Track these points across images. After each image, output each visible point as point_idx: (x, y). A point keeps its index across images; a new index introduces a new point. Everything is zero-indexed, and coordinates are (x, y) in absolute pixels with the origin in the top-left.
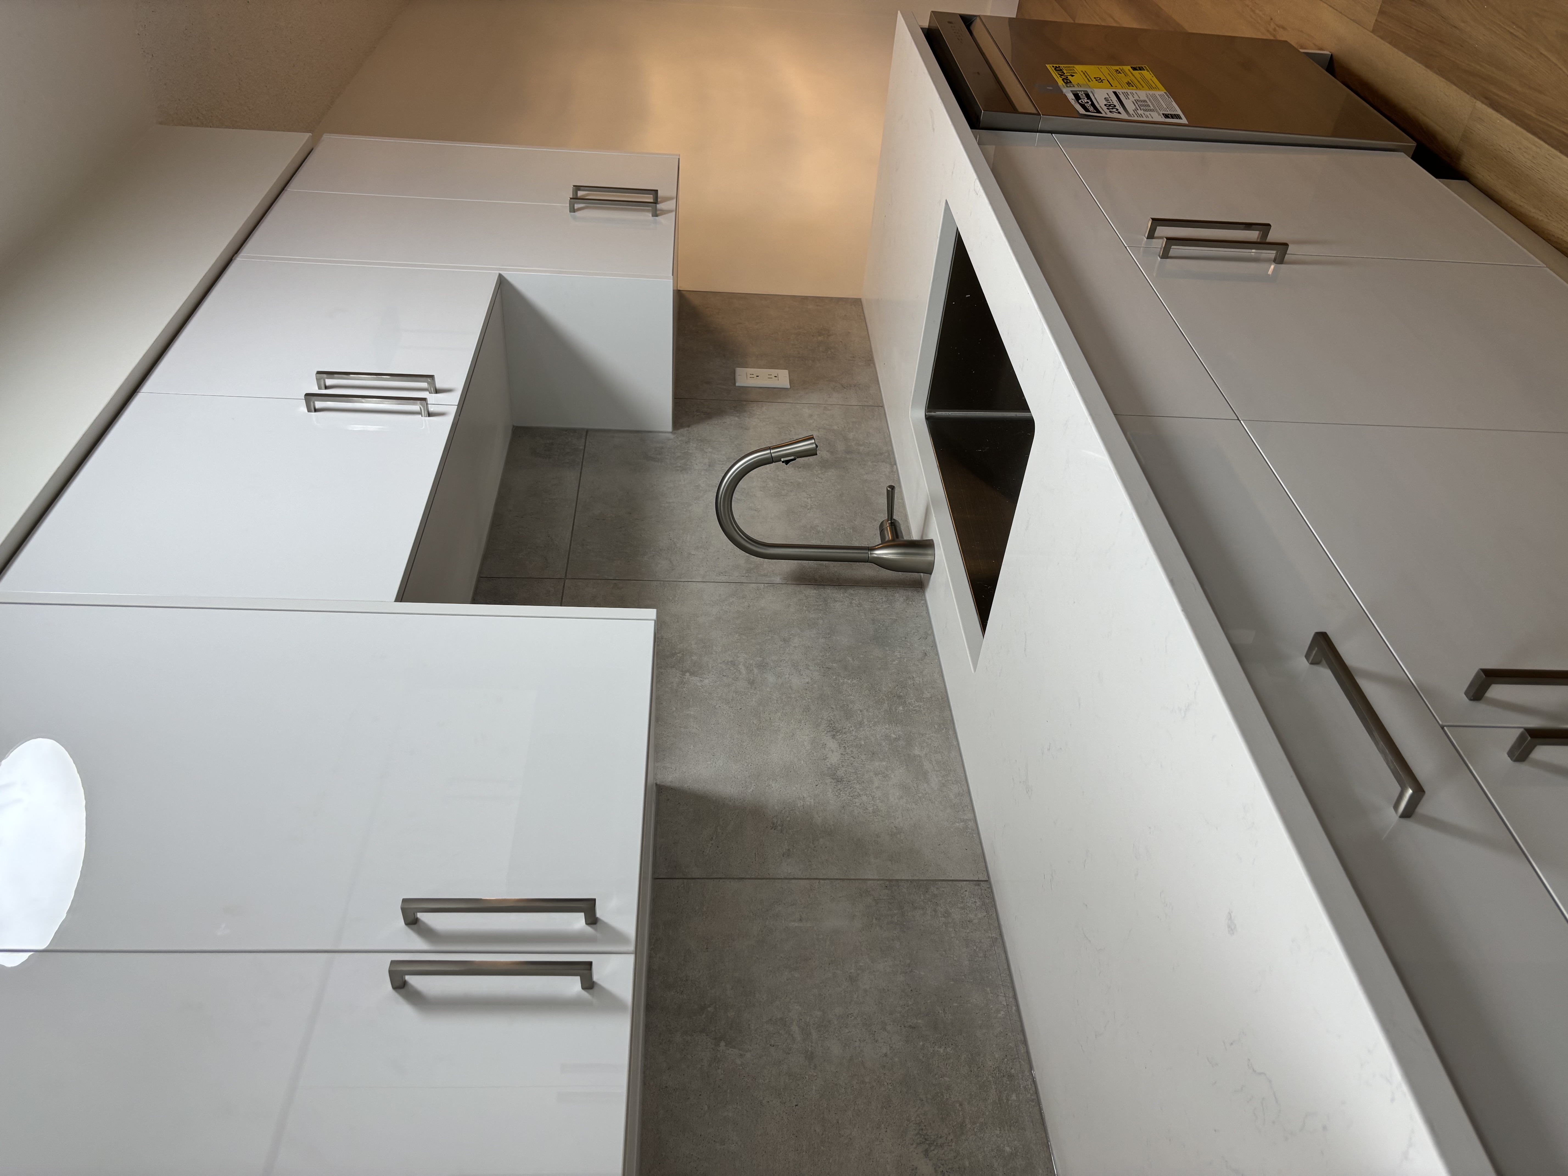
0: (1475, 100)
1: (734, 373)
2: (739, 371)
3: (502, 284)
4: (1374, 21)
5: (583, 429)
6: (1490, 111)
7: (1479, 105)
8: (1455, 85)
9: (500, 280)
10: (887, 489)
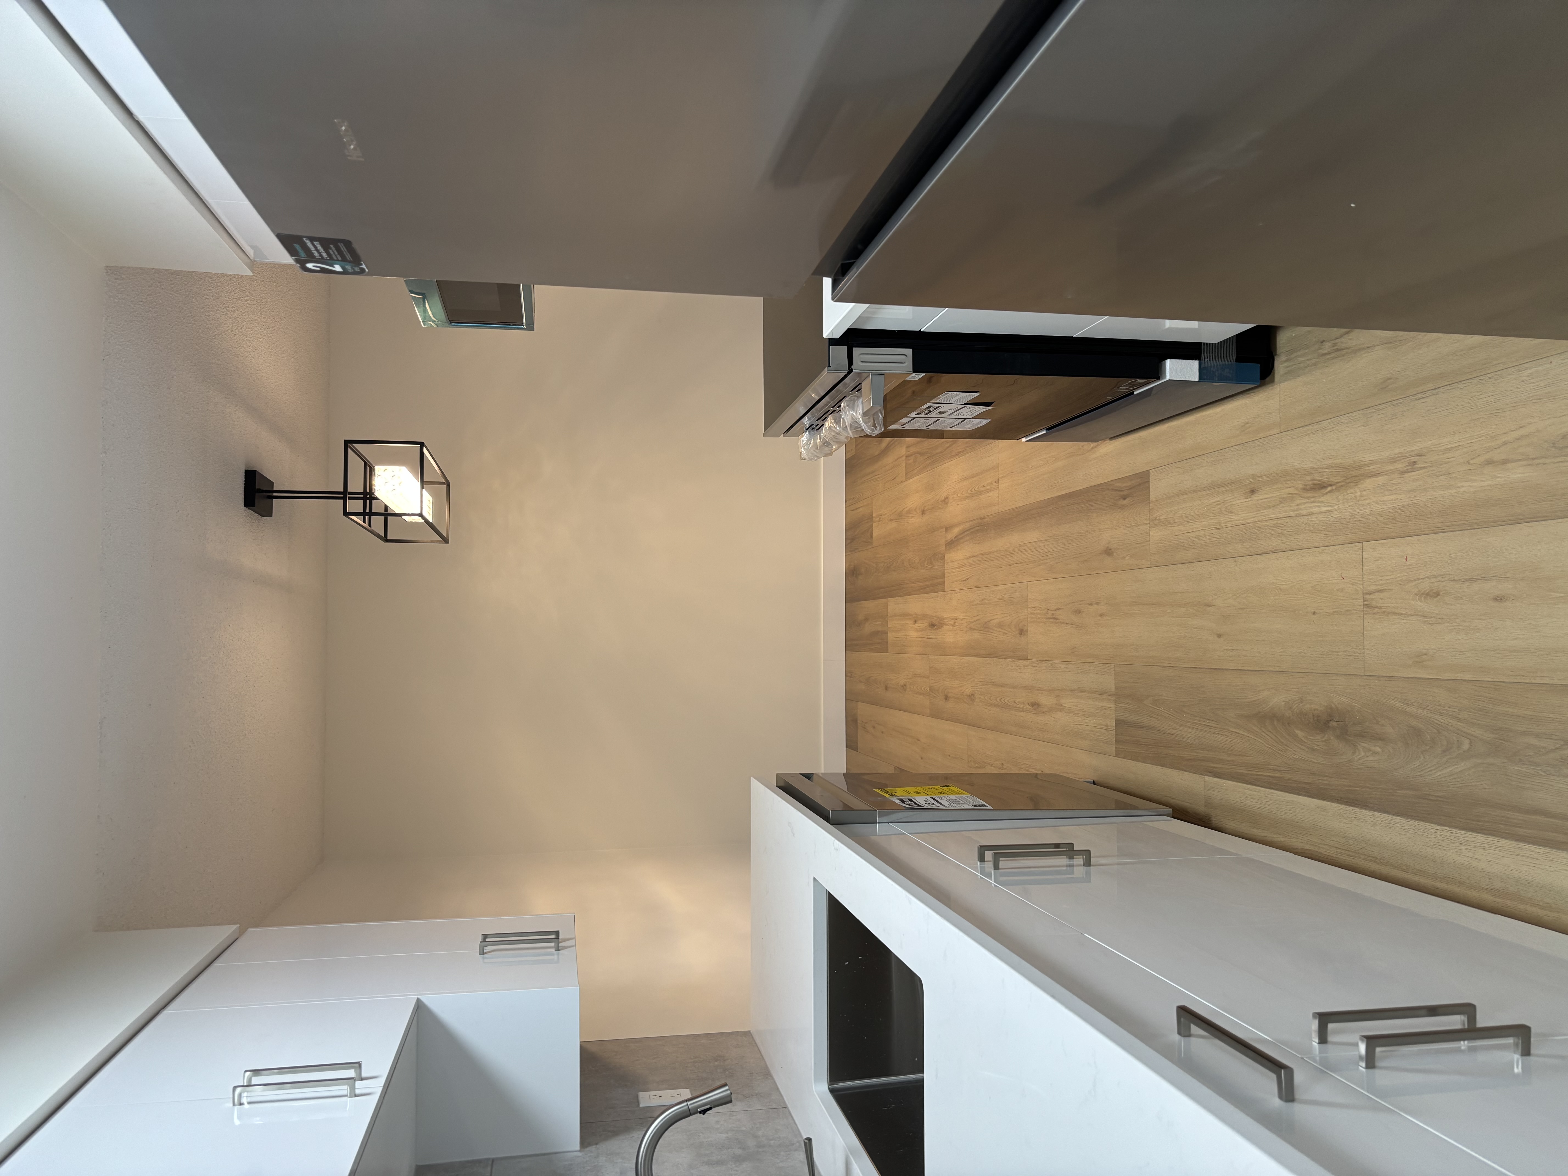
0: (1203, 776)
1: (637, 1097)
2: (641, 1095)
3: (420, 1008)
4: (1115, 749)
5: (488, 1159)
6: (1216, 779)
7: (1207, 778)
8: (1185, 771)
9: (418, 1005)
10: (804, 1141)
